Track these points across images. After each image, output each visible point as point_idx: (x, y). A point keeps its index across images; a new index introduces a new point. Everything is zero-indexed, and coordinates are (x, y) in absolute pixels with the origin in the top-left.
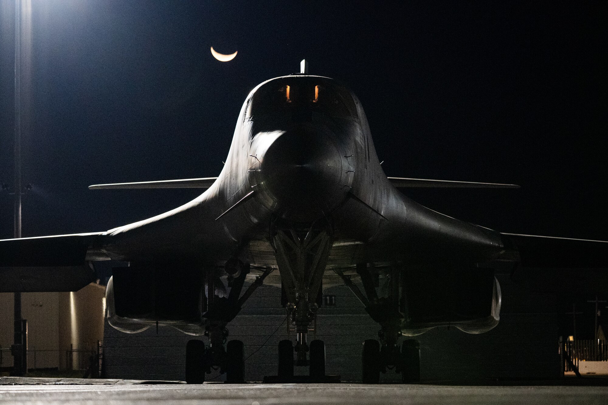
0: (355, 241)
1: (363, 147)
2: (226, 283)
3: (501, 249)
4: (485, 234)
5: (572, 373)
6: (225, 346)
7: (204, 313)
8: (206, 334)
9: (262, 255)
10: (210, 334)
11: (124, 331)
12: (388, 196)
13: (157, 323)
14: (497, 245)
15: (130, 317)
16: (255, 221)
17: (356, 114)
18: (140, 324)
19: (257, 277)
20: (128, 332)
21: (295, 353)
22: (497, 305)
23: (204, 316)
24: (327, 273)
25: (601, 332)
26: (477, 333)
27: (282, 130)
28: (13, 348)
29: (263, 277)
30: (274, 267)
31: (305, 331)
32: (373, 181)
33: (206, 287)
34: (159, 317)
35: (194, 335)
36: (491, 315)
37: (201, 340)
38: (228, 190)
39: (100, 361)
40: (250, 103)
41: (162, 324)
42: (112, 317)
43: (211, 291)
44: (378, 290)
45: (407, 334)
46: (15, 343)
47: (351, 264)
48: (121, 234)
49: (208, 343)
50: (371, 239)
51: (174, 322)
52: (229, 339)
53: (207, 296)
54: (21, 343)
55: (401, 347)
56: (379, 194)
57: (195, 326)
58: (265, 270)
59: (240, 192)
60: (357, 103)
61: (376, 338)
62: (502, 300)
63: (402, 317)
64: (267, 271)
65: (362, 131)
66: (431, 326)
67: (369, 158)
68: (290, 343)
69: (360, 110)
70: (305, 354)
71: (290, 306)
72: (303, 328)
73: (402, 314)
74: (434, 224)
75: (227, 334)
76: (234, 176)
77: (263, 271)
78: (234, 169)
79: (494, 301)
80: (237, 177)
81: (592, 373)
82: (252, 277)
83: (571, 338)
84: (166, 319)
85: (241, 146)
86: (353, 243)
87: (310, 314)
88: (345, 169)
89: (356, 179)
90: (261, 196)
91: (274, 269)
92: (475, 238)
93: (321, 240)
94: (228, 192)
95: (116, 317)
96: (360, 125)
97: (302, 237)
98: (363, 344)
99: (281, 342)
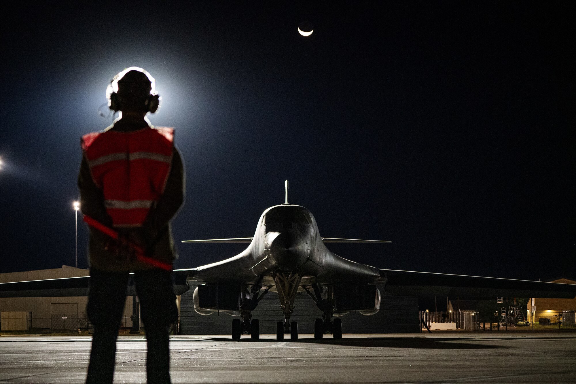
0: (311, 276)
1: (314, 237)
2: (250, 291)
3: (379, 277)
4: (371, 269)
5: (426, 329)
6: (250, 321)
7: (241, 306)
8: (241, 316)
9: (268, 281)
10: (243, 316)
11: (202, 314)
12: (326, 256)
13: (219, 311)
14: (377, 275)
15: (206, 308)
16: (266, 268)
17: (311, 222)
18: (210, 311)
19: (265, 289)
20: (204, 315)
21: (284, 328)
22: (378, 301)
23: (240, 308)
24: (299, 287)
25: (450, 305)
26: (369, 315)
27: (279, 232)
28: (132, 317)
29: (269, 289)
30: (274, 285)
31: (289, 318)
32: (319, 250)
33: (242, 294)
34: (220, 308)
35: (236, 316)
36: (375, 307)
37: (239, 319)
38: (254, 254)
39: (179, 324)
40: (265, 217)
41: (220, 311)
42: (197, 308)
43: (244, 296)
44: (322, 295)
45: (336, 316)
46: (133, 314)
47: (310, 283)
48: (203, 270)
49: (242, 320)
50: (318, 275)
51: (227, 311)
52: (252, 318)
53: (242, 298)
54: (136, 314)
55: (333, 322)
56: (321, 255)
57: (237, 312)
58: (269, 286)
59: (260, 256)
60: (312, 217)
61: (321, 317)
62: (381, 298)
63: (334, 308)
64: (270, 287)
65: (314, 230)
66: (347, 312)
67: (317, 240)
68: (282, 323)
69: (313, 219)
70: (289, 328)
71: (282, 306)
72: (288, 316)
73: (334, 307)
74: (347, 267)
75: (251, 316)
76: (256, 247)
77: (268, 287)
78: (257, 244)
79: (376, 300)
80: (258, 249)
81: (439, 329)
82: (264, 288)
83: (427, 311)
84: (223, 309)
85: (260, 236)
86: (310, 277)
87: (291, 310)
88: (306, 248)
89: (311, 251)
90: (269, 260)
91: (273, 286)
92: (367, 272)
93: (296, 278)
94: (254, 255)
95: (199, 308)
96: (313, 227)
97: (288, 276)
98: (315, 320)
99: (278, 322)
